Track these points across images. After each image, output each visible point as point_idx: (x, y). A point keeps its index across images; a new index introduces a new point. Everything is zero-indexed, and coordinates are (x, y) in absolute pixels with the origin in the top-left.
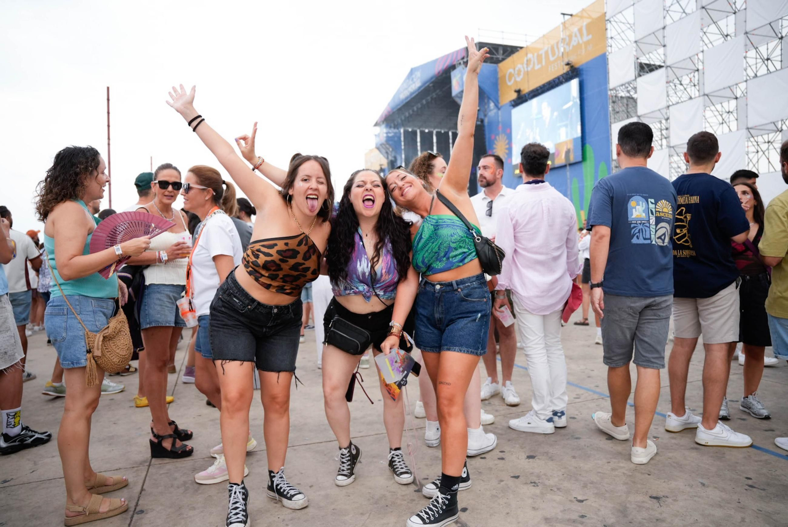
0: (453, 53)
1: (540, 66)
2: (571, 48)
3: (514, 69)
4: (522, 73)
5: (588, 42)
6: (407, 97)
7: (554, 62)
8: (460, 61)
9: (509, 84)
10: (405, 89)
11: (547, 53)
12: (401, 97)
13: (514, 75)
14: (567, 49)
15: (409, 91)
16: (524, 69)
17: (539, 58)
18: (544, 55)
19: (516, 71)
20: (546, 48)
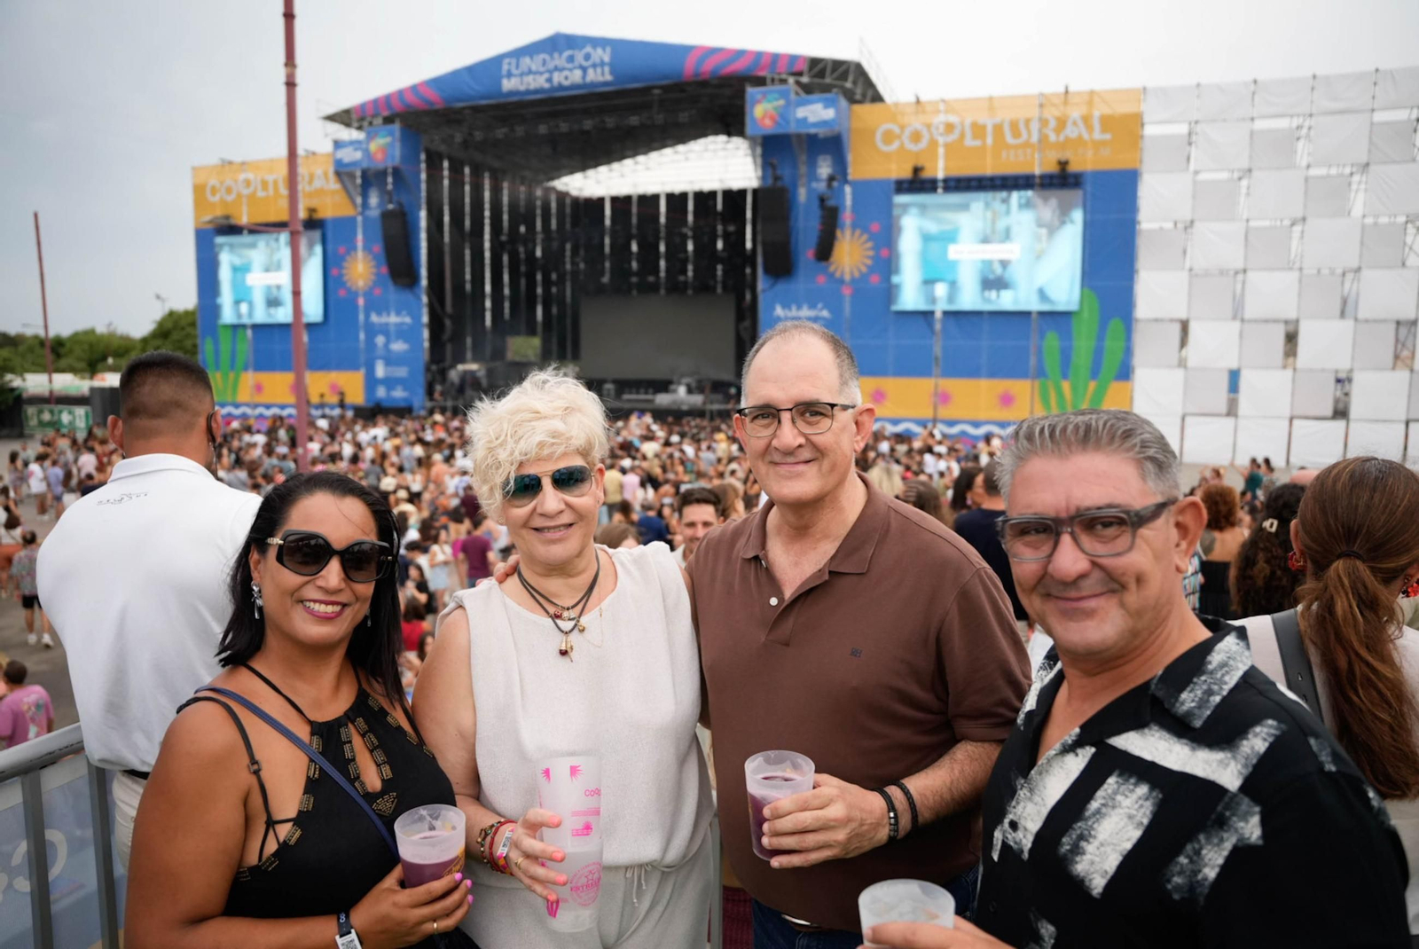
0: (759, 54)
1: (978, 143)
2: (1062, 138)
3: (902, 128)
4: (925, 141)
5: (1103, 143)
6: (536, 91)
7: (1016, 147)
8: (784, 76)
9: (885, 148)
10: (530, 72)
11: (998, 129)
12: (508, 85)
13: (899, 137)
14: (1053, 137)
15: (549, 80)
16: (931, 134)
17: (979, 130)
18: (989, 129)
19: (907, 132)
20: (998, 120)
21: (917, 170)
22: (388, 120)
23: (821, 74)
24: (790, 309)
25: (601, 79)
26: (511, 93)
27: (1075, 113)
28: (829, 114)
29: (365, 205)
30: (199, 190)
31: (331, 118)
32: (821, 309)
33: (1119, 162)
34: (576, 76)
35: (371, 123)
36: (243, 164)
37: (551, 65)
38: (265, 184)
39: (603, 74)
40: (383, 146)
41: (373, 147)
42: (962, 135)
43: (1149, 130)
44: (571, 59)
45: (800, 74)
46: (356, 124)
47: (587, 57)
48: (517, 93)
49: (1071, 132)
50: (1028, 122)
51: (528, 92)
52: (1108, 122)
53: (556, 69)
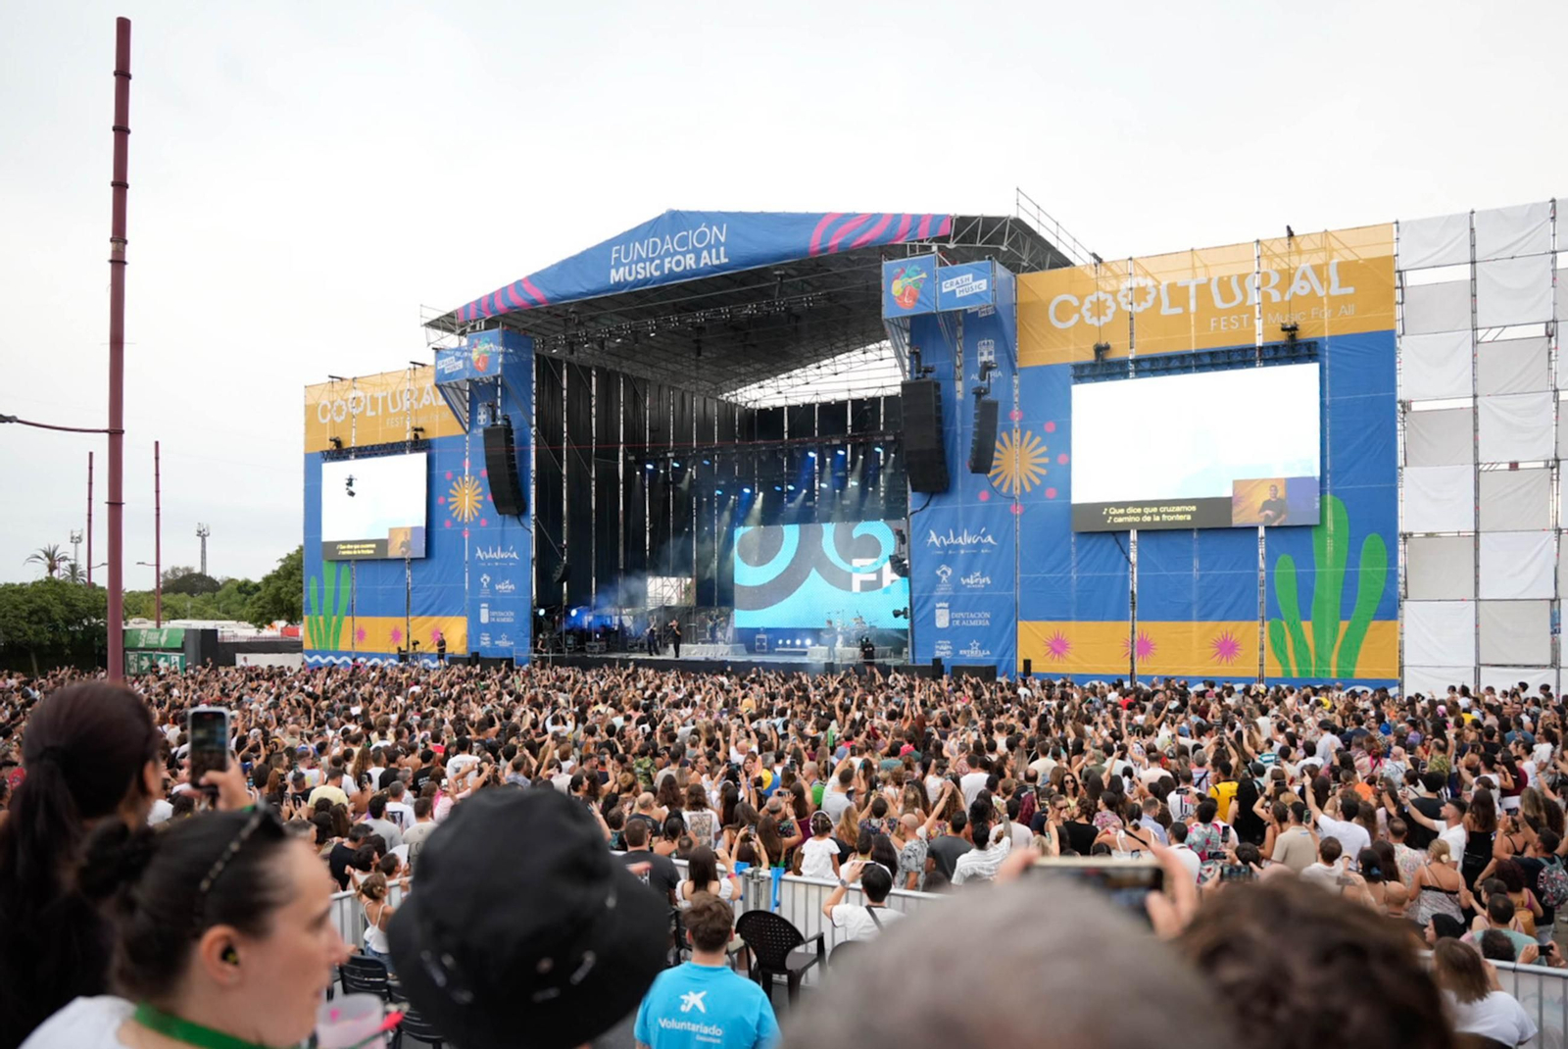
0: (897, 218)
3: (1081, 299)
4: (1110, 312)
5: (1344, 298)
6: (646, 281)
7: (1228, 312)
8: (926, 243)
9: (1059, 325)
10: (640, 259)
11: (1203, 290)
12: (616, 276)
13: (1078, 310)
14: (1276, 296)
15: (660, 267)
16: (1118, 304)
17: (1177, 294)
18: (1192, 291)
19: (1087, 305)
20: (1202, 279)
21: (1101, 350)
22: (491, 324)
23: (970, 238)
24: (948, 537)
25: (716, 262)
26: (618, 285)
27: (1304, 264)
28: (983, 285)
29: (473, 422)
30: (311, 411)
31: (433, 324)
32: (984, 536)
33: (1368, 323)
34: (690, 261)
35: (474, 327)
36: (354, 379)
37: (661, 250)
38: (374, 400)
39: (718, 258)
40: (486, 353)
41: (475, 356)
42: (1158, 301)
43: (1412, 279)
44: (683, 242)
45: (945, 239)
46: (458, 332)
47: (701, 237)
48: (626, 284)
49: (1298, 287)
50: (1242, 278)
51: (638, 283)
52: (1349, 271)
53: (668, 254)
